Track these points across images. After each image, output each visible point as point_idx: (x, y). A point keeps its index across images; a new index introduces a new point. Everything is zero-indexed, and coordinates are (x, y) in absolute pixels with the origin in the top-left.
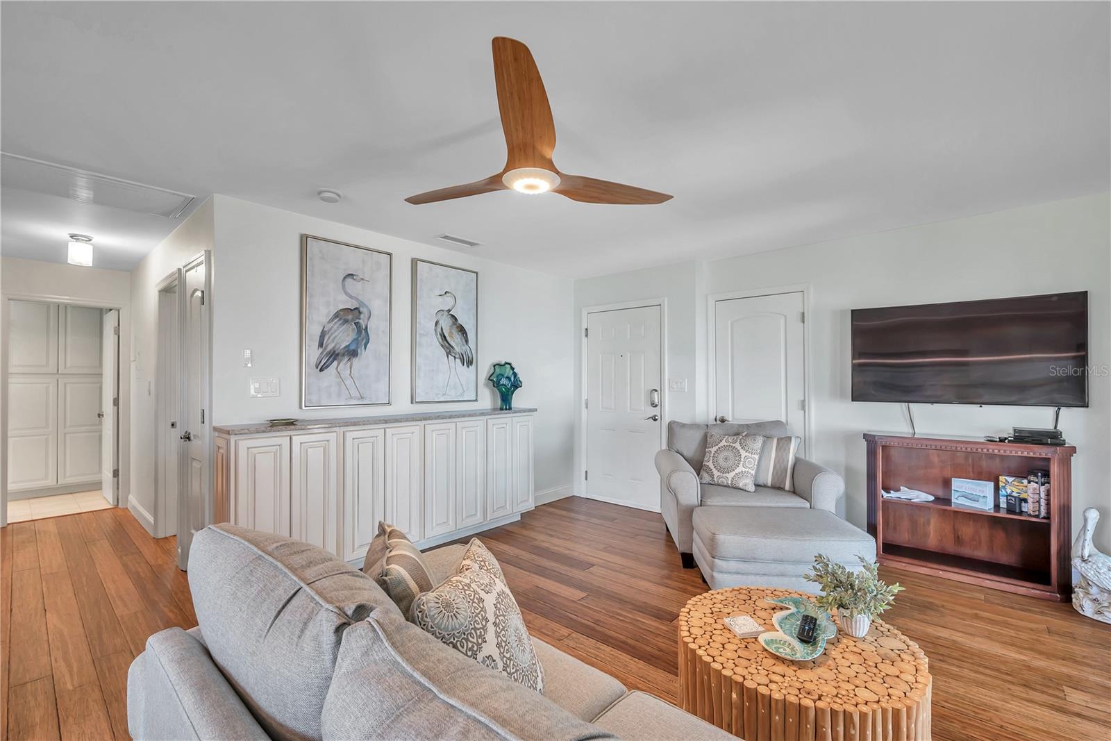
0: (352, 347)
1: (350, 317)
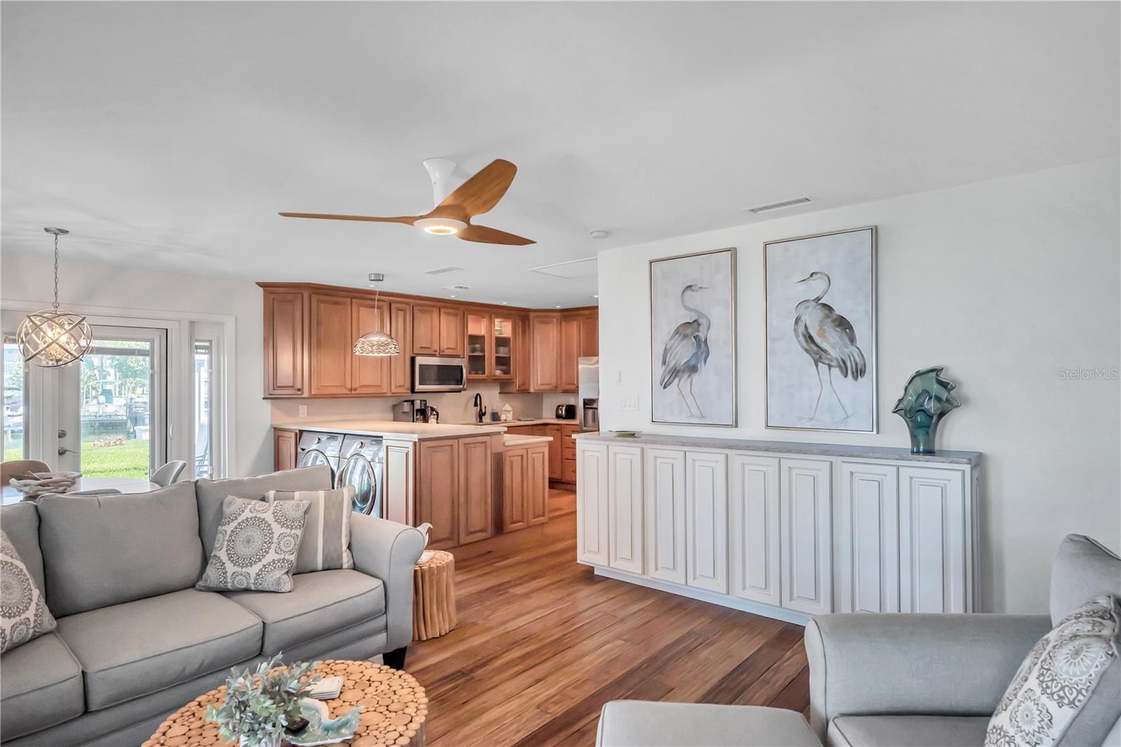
0: (692, 363)
1: (689, 331)
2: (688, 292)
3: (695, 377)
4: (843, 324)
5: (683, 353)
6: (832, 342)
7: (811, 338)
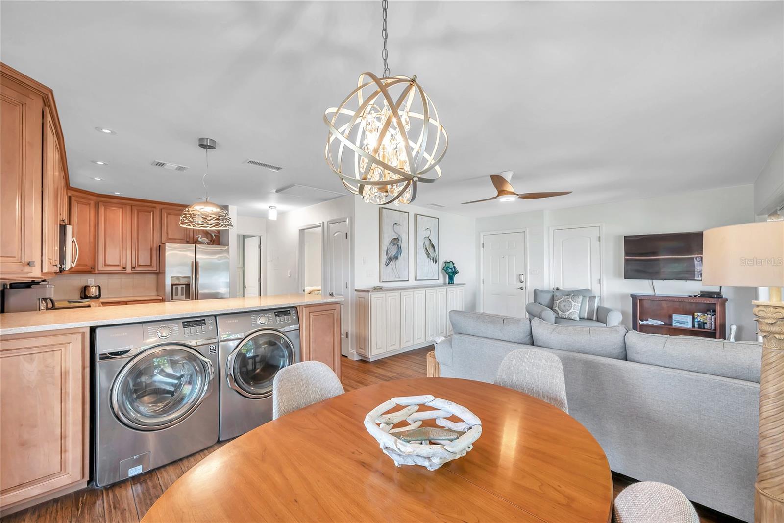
0: (396, 256)
1: (395, 242)
2: (395, 226)
3: (397, 261)
4: (433, 246)
5: (393, 251)
6: (431, 251)
7: (427, 249)
